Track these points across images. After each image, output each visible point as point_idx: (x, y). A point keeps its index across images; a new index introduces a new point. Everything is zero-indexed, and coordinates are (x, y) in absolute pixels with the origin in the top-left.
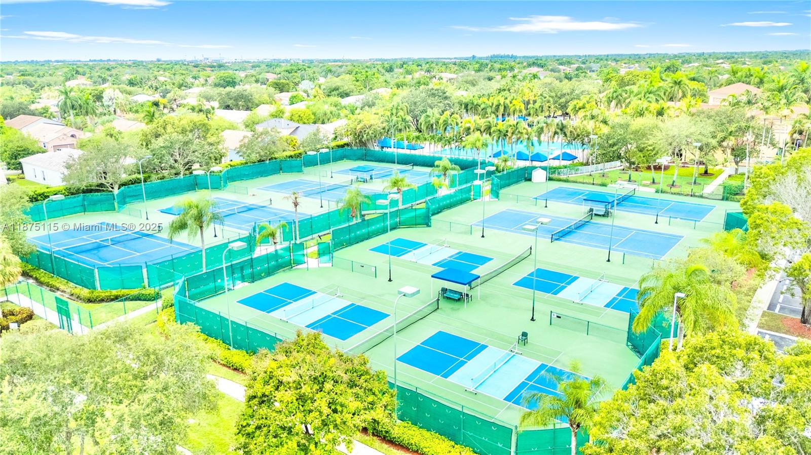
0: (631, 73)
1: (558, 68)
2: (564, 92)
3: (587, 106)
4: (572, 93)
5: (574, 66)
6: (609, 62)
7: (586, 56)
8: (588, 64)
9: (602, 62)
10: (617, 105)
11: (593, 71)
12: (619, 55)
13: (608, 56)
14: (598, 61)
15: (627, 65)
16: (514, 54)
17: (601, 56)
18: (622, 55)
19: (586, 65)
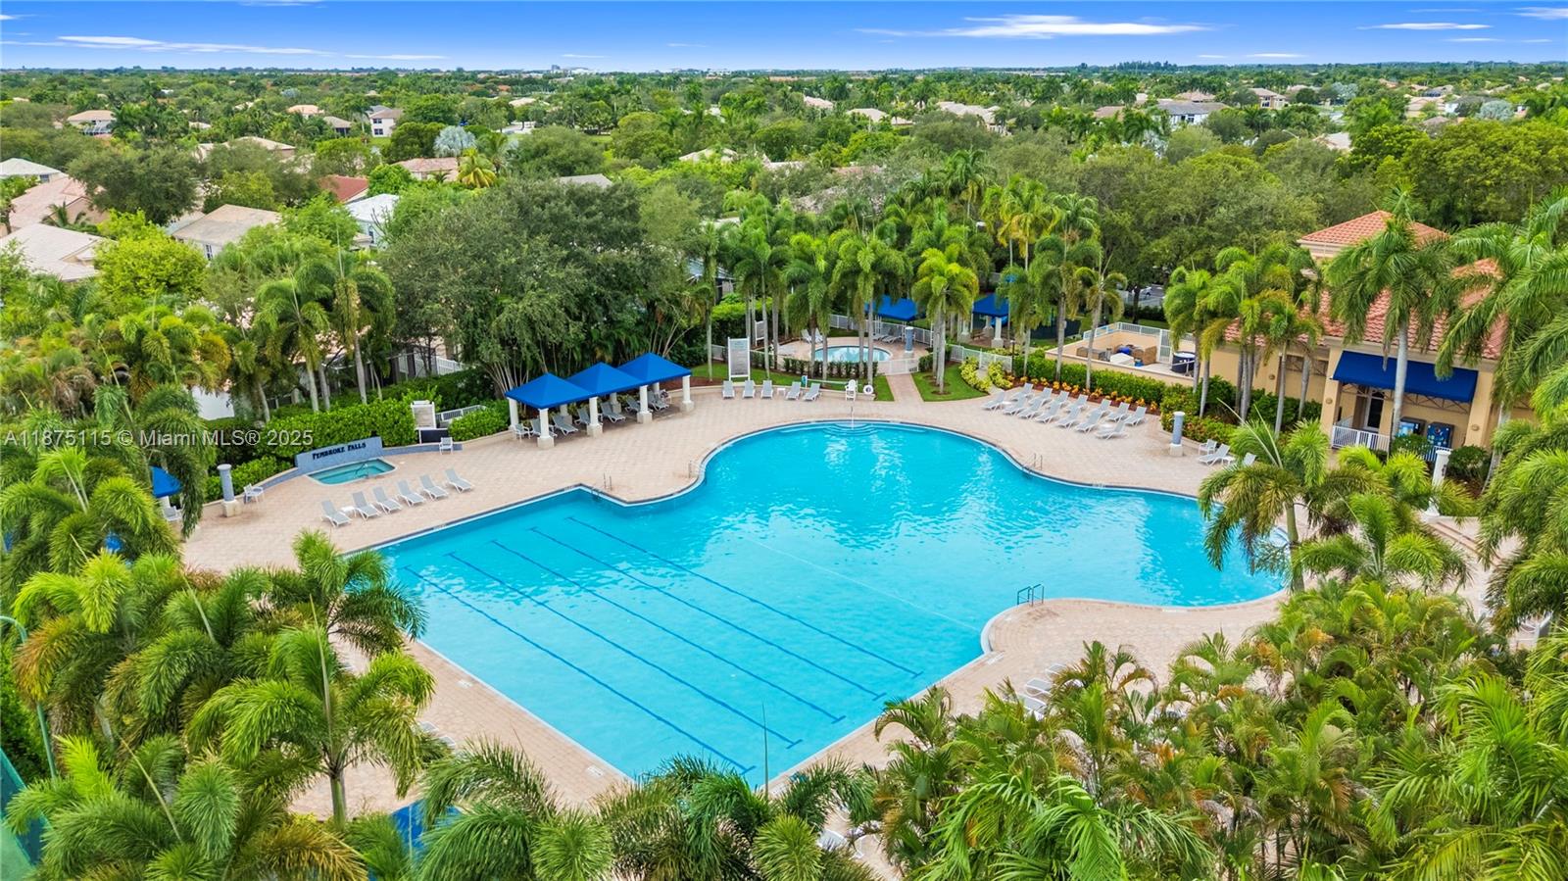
0: (1474, 135)
1: (1253, 93)
2: (1172, 208)
3: (1245, 305)
4: (1203, 213)
5: (1294, 88)
6: (1382, 81)
7: (1329, 66)
8: (1327, 85)
9: (1363, 78)
10: (1403, 318)
11: (1341, 102)
12: (1405, 65)
13: (1380, 65)
14: (1354, 77)
15: (1425, 88)
16: (1172, 62)
17: (1363, 66)
18: (1413, 64)
19: (1324, 87)
